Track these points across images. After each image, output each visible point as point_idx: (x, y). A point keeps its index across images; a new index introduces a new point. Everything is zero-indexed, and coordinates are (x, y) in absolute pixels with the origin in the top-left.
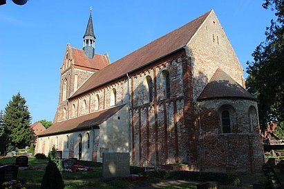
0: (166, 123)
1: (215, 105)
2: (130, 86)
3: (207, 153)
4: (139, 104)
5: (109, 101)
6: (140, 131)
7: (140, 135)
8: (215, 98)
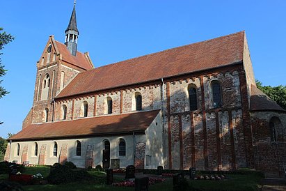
0: (218, 130)
1: (267, 117)
2: (164, 91)
3: (260, 159)
4: (179, 110)
5: (129, 105)
6: (181, 138)
7: (181, 142)
8: (266, 110)
